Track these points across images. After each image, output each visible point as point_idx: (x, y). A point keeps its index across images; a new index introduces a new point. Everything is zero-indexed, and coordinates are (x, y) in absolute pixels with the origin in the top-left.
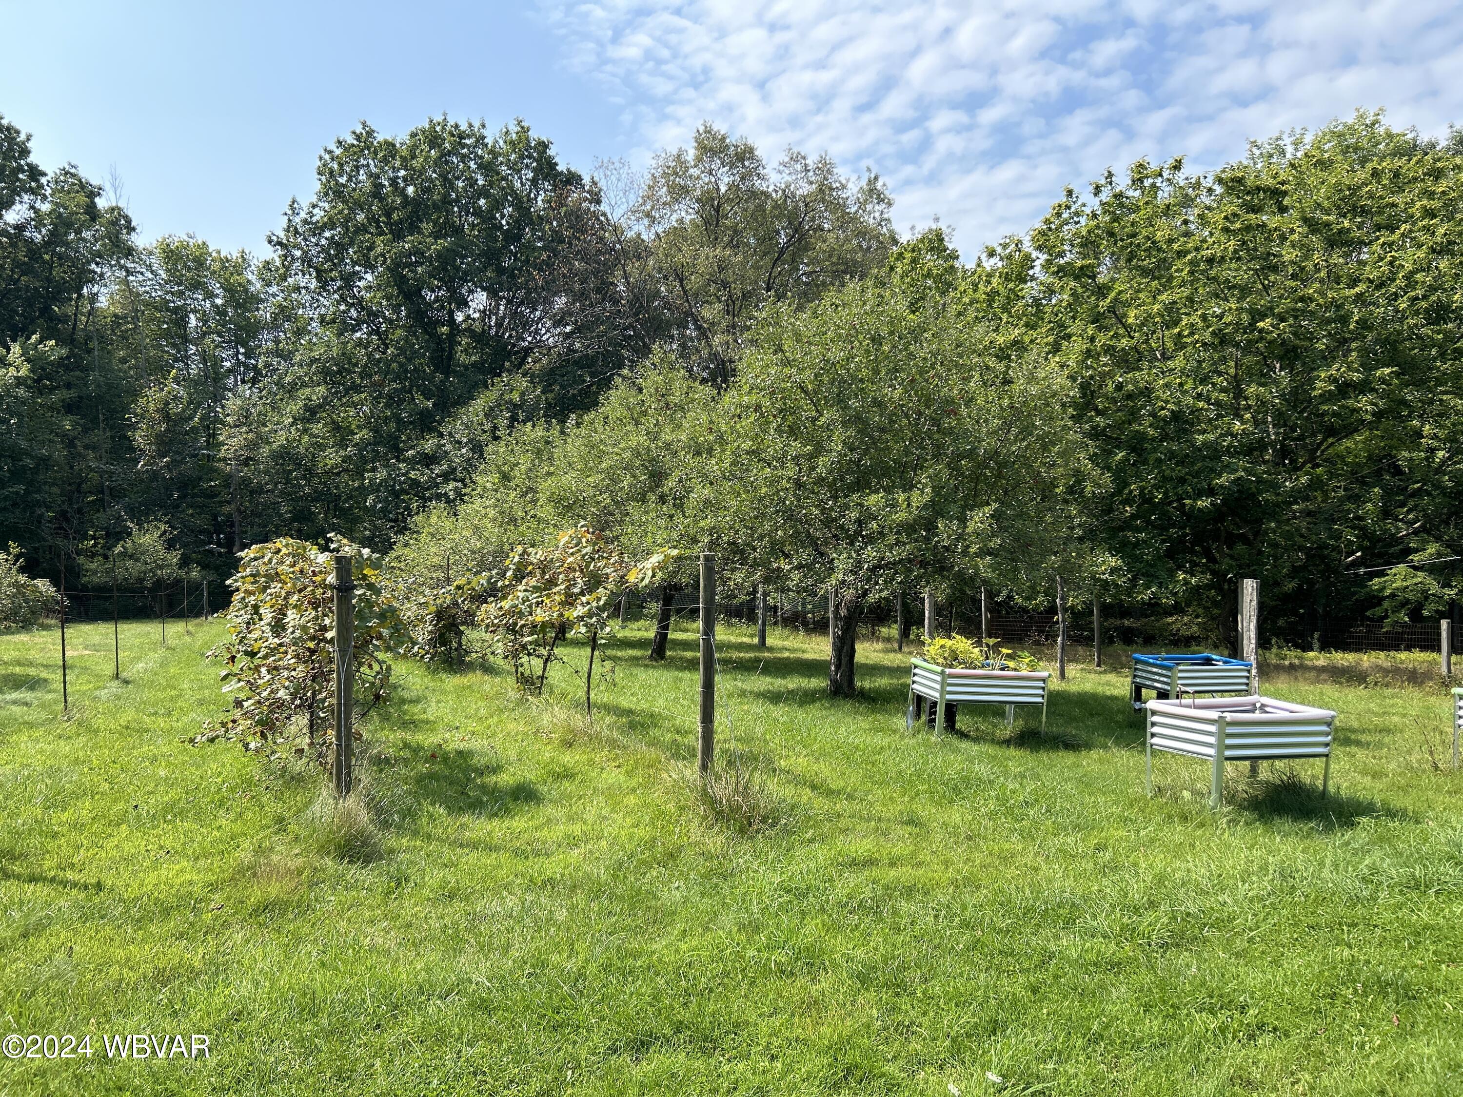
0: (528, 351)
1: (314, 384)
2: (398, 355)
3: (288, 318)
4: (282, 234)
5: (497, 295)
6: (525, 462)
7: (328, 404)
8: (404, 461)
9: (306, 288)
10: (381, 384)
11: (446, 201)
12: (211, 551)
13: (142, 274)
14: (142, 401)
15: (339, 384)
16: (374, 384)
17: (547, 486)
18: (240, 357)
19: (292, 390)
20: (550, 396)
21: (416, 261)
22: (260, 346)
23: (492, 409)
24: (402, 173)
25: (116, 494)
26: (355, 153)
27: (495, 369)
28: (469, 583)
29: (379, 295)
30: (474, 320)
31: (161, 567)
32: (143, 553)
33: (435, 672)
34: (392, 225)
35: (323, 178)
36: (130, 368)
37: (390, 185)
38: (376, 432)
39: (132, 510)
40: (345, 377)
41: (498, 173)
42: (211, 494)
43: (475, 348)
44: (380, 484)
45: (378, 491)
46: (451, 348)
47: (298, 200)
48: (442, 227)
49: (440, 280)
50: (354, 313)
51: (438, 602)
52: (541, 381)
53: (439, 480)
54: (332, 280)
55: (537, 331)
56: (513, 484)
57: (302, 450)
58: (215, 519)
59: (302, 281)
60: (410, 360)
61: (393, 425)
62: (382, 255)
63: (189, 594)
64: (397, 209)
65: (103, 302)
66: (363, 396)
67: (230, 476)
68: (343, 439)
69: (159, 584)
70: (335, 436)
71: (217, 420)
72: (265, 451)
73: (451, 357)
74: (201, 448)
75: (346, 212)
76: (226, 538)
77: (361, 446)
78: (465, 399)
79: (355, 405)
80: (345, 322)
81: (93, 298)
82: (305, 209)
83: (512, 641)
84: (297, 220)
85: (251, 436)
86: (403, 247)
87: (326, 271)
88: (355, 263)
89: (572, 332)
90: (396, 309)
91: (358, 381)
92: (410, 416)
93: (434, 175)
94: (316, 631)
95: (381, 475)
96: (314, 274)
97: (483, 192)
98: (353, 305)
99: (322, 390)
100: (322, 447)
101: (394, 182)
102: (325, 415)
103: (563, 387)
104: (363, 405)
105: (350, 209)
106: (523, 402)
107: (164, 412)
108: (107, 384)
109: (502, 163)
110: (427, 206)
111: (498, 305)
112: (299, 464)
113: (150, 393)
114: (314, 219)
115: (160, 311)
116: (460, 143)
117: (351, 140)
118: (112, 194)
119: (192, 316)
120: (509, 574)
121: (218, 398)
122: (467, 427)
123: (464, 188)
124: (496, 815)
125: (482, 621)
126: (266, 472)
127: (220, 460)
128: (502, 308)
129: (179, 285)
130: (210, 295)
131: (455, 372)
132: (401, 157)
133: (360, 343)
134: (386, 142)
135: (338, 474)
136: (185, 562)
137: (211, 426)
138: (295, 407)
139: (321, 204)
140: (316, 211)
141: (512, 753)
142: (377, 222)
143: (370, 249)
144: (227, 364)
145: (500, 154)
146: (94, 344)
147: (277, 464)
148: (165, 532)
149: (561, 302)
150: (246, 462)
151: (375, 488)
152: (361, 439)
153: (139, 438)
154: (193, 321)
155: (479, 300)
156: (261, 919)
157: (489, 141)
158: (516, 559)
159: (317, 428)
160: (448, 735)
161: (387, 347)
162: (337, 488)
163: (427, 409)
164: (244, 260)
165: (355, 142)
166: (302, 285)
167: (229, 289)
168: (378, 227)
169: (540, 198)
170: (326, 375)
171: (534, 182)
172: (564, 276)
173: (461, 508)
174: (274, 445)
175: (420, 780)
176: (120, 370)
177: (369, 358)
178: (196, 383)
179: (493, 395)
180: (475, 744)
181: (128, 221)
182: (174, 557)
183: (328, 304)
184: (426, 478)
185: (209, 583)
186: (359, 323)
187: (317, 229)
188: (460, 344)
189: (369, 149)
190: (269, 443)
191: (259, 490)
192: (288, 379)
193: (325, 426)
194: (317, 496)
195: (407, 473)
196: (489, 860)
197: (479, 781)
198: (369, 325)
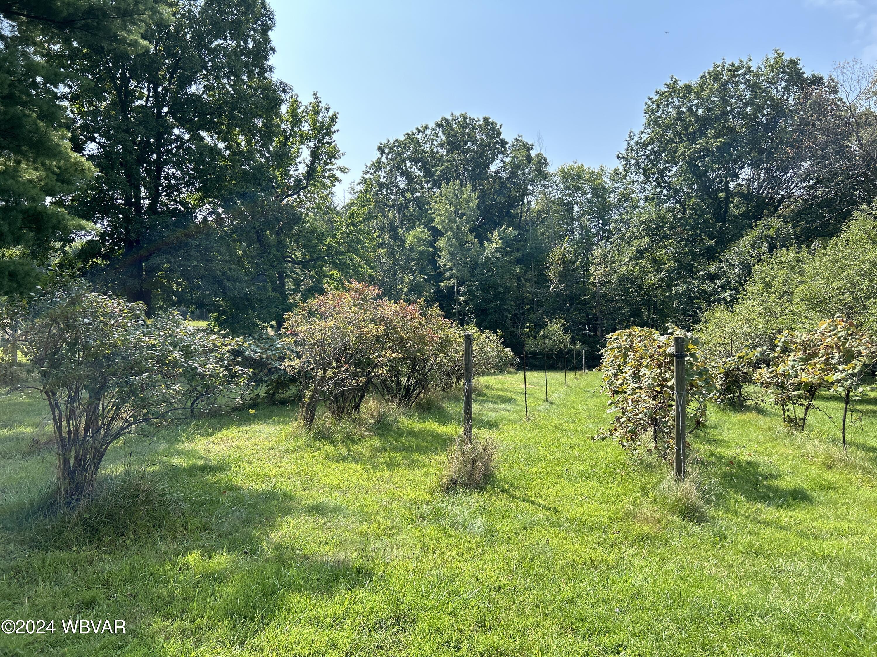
0: (781, 201)
1: (642, 236)
2: (693, 214)
3: (627, 200)
4: (624, 153)
5: (759, 167)
6: (782, 275)
7: (650, 247)
8: (696, 279)
9: (637, 181)
10: (682, 233)
11: (725, 113)
12: (585, 334)
13: (552, 187)
14: (552, 255)
15: (657, 235)
16: (678, 233)
17: (800, 291)
18: (600, 225)
19: (629, 241)
20: (798, 229)
21: (704, 155)
22: (611, 218)
23: (755, 242)
24: (695, 102)
25: (540, 304)
26: (666, 96)
27: (757, 216)
28: (747, 355)
29: (680, 179)
30: (742, 186)
31: (561, 343)
32: (553, 335)
33: (724, 410)
34: (689, 135)
35: (647, 116)
36: (546, 238)
37: (688, 111)
38: (679, 262)
39: (547, 312)
40: (660, 231)
41: (760, 88)
42: (586, 303)
43: (743, 203)
44: (682, 294)
45: (681, 298)
46: (727, 205)
47: (633, 131)
48: (722, 130)
49: (720, 163)
50: (665, 192)
51: (726, 366)
52: (791, 220)
53: (719, 289)
54: (653, 174)
55: (788, 187)
56: (773, 290)
57: (635, 276)
58: (587, 317)
59: (634, 177)
60: (700, 216)
61: (690, 257)
62: (683, 154)
63: (577, 358)
64: (692, 125)
65: (533, 205)
66: (671, 241)
67: (595, 293)
68: (659, 268)
69: (561, 351)
70: (654, 266)
71: (588, 262)
72: (615, 277)
73: (726, 211)
74: (580, 278)
75: (661, 132)
76: (593, 327)
77: (670, 271)
78: (737, 237)
79: (665, 247)
80: (660, 198)
81: (529, 203)
82: (637, 135)
83: (781, 394)
84: (632, 142)
85: (607, 269)
86: (696, 148)
87: (649, 170)
88: (666, 162)
89: (816, 184)
90: (691, 186)
91: (668, 232)
92: (701, 251)
93: (716, 99)
94: (660, 381)
95: (682, 288)
96: (642, 172)
97: (751, 102)
98: (665, 187)
99: (647, 239)
100: (646, 273)
101: (690, 108)
102: (648, 254)
103: (807, 222)
104: (671, 246)
105: (663, 130)
106: (778, 235)
107: (562, 259)
108: (535, 247)
109: (763, 81)
110: (711, 119)
111: (759, 175)
112: (634, 284)
113: (556, 250)
114: (642, 140)
115: (560, 206)
116: (734, 75)
117: (664, 89)
118: (538, 148)
119: (576, 206)
120: (778, 349)
121: (589, 250)
122: (738, 255)
123: (736, 103)
124: (781, 506)
125: (758, 379)
126: (615, 290)
127: (590, 284)
128: (762, 175)
129: (569, 189)
130: (585, 193)
131: (728, 220)
132: (695, 92)
133: (669, 210)
134: (686, 86)
135: (656, 289)
136: (573, 340)
137: (586, 266)
138: (631, 251)
139: (646, 131)
140: (644, 135)
141: (786, 467)
142: (679, 135)
143: (675, 152)
144: (593, 230)
145: (762, 75)
146: (530, 227)
147: (621, 285)
148: (563, 324)
149: (805, 165)
150: (604, 284)
151: (679, 296)
152: (669, 267)
153: (551, 274)
154: (576, 209)
155: (746, 172)
156: (641, 543)
157: (754, 69)
158: (783, 340)
159: (644, 262)
160: (738, 451)
161: (685, 210)
162: (655, 297)
163: (712, 245)
164: (603, 170)
165: (666, 90)
166: (635, 180)
167: (594, 188)
168: (680, 138)
169: (791, 98)
170: (649, 230)
171: (786, 89)
172: (810, 147)
173: (737, 307)
174: (620, 274)
175: (724, 476)
176: (541, 239)
177: (674, 218)
178: (578, 242)
179: (756, 232)
180: (760, 459)
181: (545, 160)
182: (568, 338)
183: (650, 189)
184: (711, 288)
185: (585, 351)
186: (668, 197)
187: (643, 146)
188: (733, 202)
189: (674, 92)
190: (615, 272)
191: (612, 300)
192: (628, 235)
193: (648, 261)
194: (644, 302)
195: (699, 286)
196: (780, 535)
197: (765, 483)
198: (674, 198)
